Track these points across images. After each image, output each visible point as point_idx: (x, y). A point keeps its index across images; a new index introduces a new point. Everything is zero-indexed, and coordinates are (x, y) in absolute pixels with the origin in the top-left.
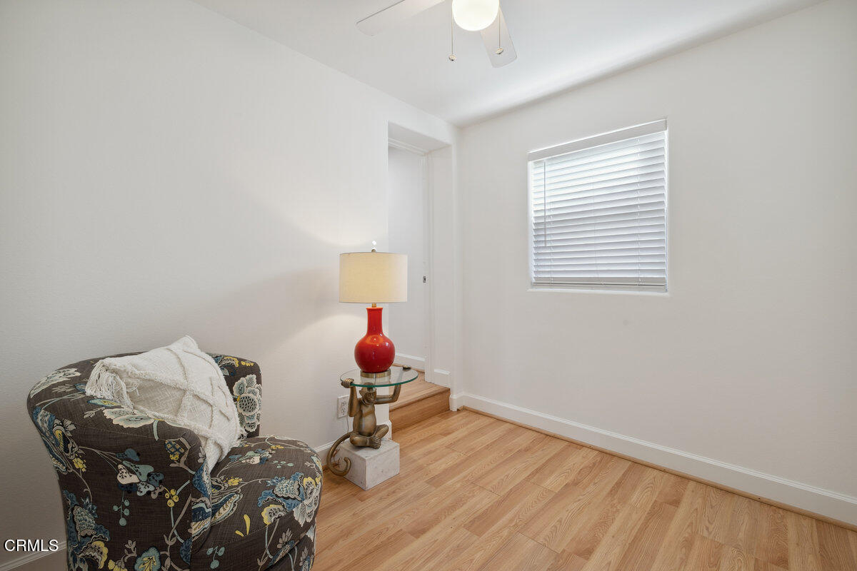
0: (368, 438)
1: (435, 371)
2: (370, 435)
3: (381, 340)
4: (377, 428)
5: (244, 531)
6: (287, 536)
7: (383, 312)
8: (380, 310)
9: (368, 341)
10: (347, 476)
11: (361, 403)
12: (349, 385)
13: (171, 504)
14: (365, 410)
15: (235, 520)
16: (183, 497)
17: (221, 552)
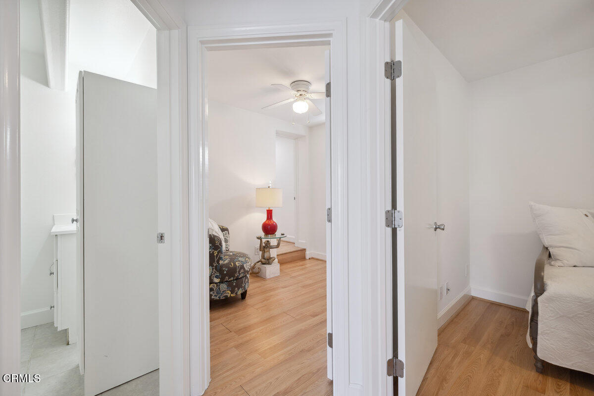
0: (267, 261)
1: (300, 241)
2: (268, 260)
3: (272, 222)
4: (270, 258)
5: (232, 265)
6: (242, 271)
7: (273, 211)
8: (271, 210)
9: (267, 222)
10: (259, 274)
11: (264, 247)
12: (260, 238)
13: (215, 255)
14: (266, 250)
15: (229, 263)
16: (218, 253)
17: (227, 270)
